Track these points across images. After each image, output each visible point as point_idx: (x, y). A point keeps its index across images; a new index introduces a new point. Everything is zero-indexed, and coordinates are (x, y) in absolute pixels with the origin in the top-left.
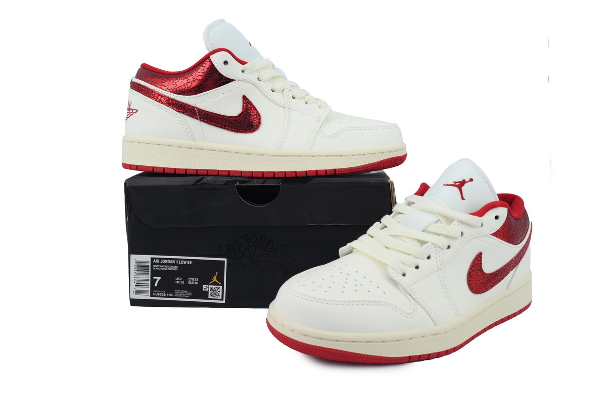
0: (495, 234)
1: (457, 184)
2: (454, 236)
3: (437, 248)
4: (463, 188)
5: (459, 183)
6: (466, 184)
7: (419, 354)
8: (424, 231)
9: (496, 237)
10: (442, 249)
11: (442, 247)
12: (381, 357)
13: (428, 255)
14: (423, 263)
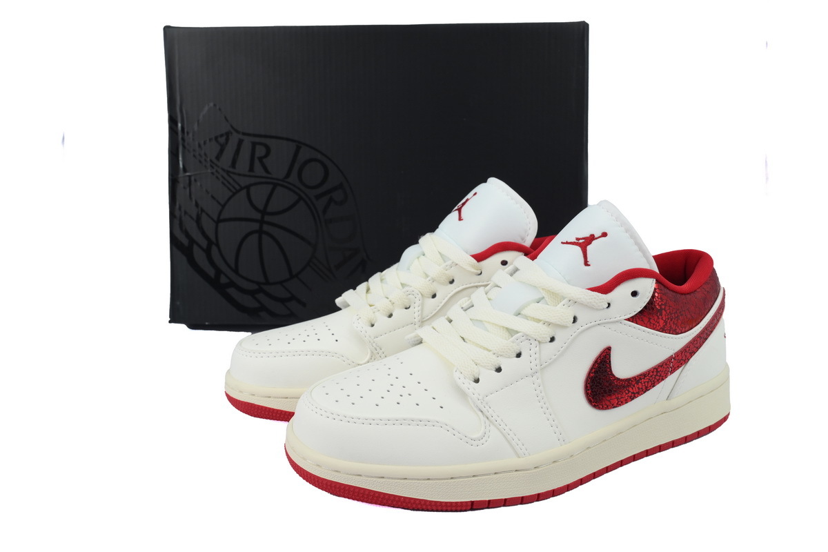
0: (632, 319)
1: (581, 241)
2: (559, 323)
3: (532, 341)
4: (589, 248)
5: (583, 241)
6: (594, 242)
7: (488, 499)
8: (518, 314)
9: (637, 323)
10: (539, 342)
11: (540, 340)
12: (426, 501)
13: (518, 352)
14: (509, 364)
